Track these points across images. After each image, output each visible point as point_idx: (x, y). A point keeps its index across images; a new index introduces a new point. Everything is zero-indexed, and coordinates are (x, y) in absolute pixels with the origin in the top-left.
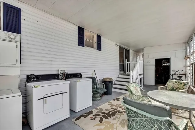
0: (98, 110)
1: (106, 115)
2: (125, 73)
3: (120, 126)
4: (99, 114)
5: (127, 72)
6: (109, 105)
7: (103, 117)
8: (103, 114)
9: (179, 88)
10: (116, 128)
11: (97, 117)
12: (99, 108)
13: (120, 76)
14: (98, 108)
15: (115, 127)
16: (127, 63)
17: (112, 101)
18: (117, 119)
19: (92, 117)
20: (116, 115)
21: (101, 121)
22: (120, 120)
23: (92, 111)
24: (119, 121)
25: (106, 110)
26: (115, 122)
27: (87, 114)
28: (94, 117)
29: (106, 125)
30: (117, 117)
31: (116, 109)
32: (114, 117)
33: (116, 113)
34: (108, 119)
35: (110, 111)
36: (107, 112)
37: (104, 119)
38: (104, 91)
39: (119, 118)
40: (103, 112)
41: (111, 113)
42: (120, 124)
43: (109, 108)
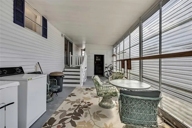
0: (60, 114)
1: (73, 115)
2: (69, 66)
3: (96, 120)
4: (65, 117)
5: (72, 65)
6: (68, 103)
7: (73, 120)
8: (70, 116)
9: (120, 77)
10: (95, 124)
11: (65, 122)
12: (59, 111)
13: (66, 70)
14: (57, 110)
15: (92, 123)
16: (71, 56)
17: (68, 98)
18: (89, 115)
19: (60, 126)
20: (85, 112)
21: (74, 124)
22: (92, 114)
23: (53, 118)
24: (91, 116)
25: (70, 109)
26: (88, 119)
27: (47, 125)
28: (61, 124)
29: (83, 126)
30: (86, 113)
31: (80, 105)
32: (84, 114)
33: (83, 109)
34: (79, 119)
35: (76, 110)
36: (73, 112)
37: (76, 121)
38: (58, 88)
39: (90, 113)
40: (67, 113)
41: (77, 111)
42: (94, 118)
43: (72, 107)
